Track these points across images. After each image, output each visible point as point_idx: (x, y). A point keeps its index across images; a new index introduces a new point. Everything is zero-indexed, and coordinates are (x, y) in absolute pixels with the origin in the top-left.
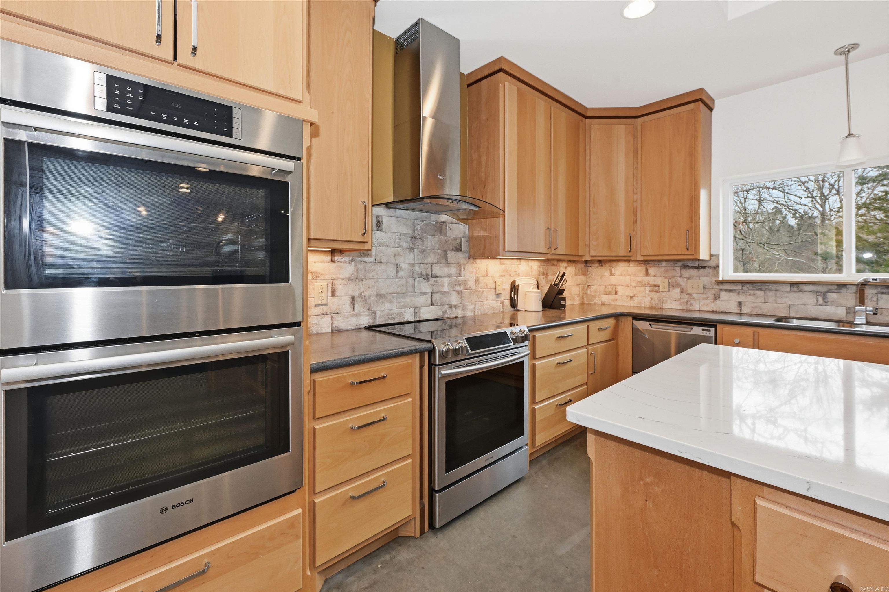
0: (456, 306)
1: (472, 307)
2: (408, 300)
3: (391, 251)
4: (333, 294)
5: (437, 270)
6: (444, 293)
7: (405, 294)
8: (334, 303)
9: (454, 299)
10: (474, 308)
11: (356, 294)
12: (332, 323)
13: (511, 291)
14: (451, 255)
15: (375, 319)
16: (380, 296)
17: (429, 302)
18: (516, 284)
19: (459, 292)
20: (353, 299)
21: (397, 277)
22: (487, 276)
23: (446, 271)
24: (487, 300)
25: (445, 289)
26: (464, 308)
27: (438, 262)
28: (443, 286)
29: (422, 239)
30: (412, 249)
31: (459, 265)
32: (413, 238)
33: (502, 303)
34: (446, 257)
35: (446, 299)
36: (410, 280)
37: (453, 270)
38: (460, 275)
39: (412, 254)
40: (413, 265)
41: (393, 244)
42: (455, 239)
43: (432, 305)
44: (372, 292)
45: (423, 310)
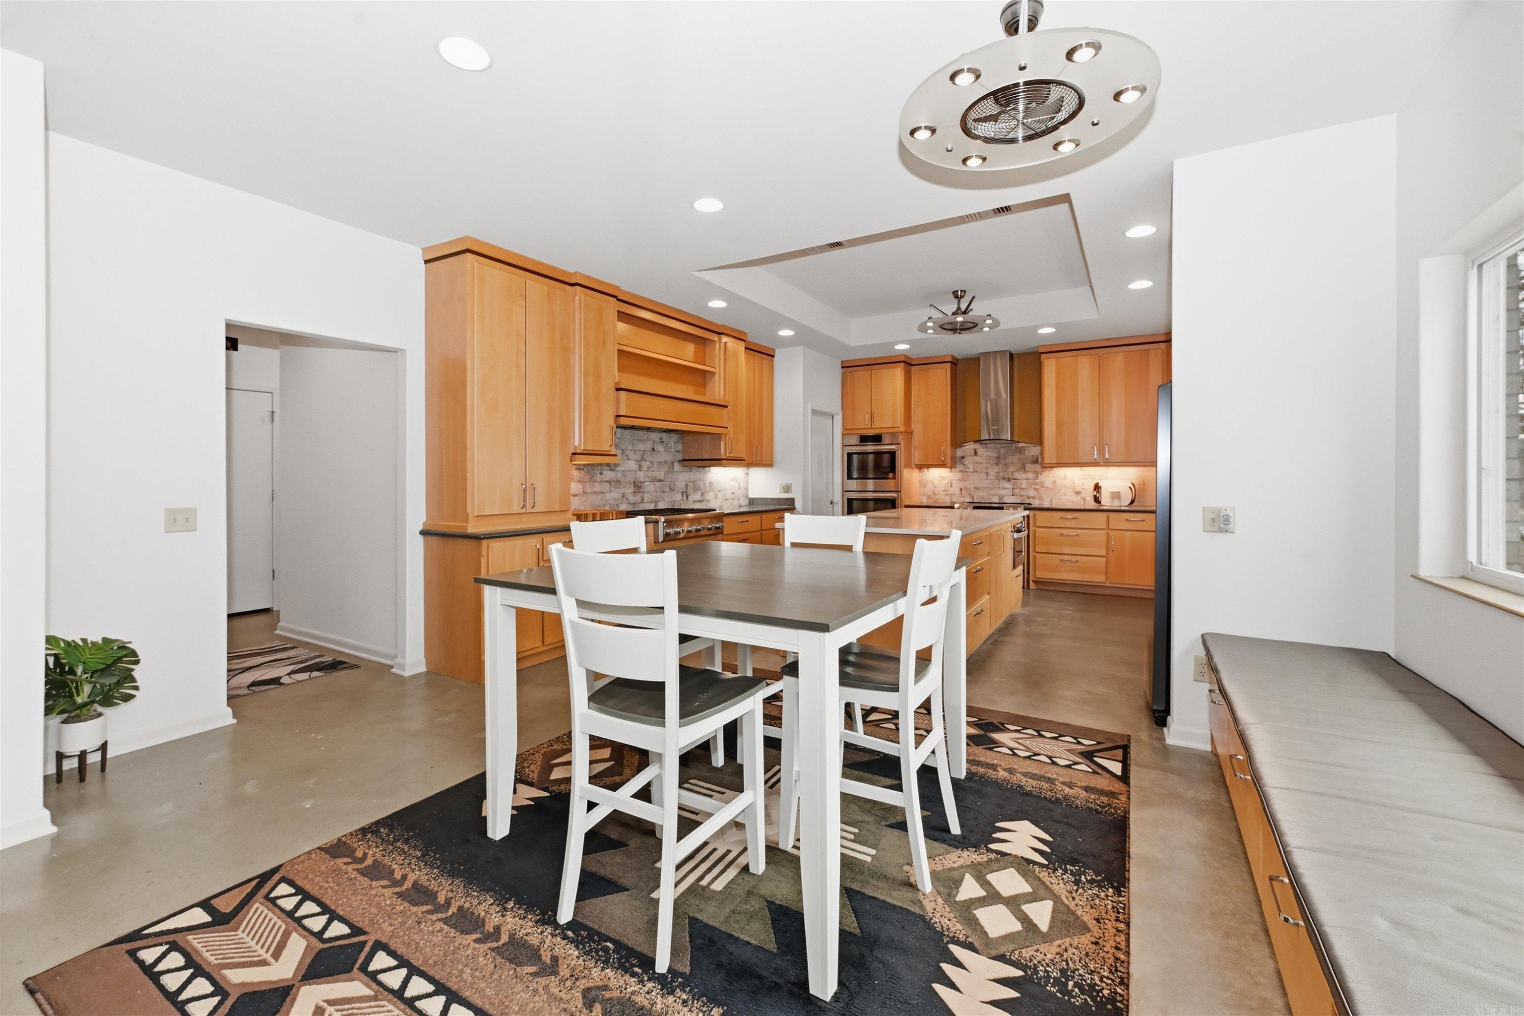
0: (1033, 498)
1: (1049, 499)
2: (994, 491)
3: (984, 466)
4: (951, 486)
5: (1016, 475)
6: (1022, 489)
7: (992, 488)
8: (951, 490)
9: (1031, 493)
10: (1052, 500)
11: (963, 487)
12: (951, 499)
13: (1095, 490)
14: (1029, 467)
15: (973, 499)
16: (977, 488)
17: (1011, 493)
18: (1100, 485)
19: (1035, 489)
20: (961, 489)
21: (987, 479)
22: (1065, 479)
23: (1024, 476)
24: (1066, 495)
25: (1024, 486)
26: (1041, 499)
27: (1017, 470)
28: (1021, 485)
29: (1005, 458)
30: (997, 464)
31: (1036, 473)
32: (998, 458)
33: (1084, 499)
34: (1024, 468)
35: (1024, 493)
36: (996, 482)
37: (1031, 475)
38: (1037, 478)
39: (997, 467)
40: (998, 473)
41: (984, 462)
42: (1033, 456)
43: (1013, 495)
44: (972, 486)
45: (1005, 498)
